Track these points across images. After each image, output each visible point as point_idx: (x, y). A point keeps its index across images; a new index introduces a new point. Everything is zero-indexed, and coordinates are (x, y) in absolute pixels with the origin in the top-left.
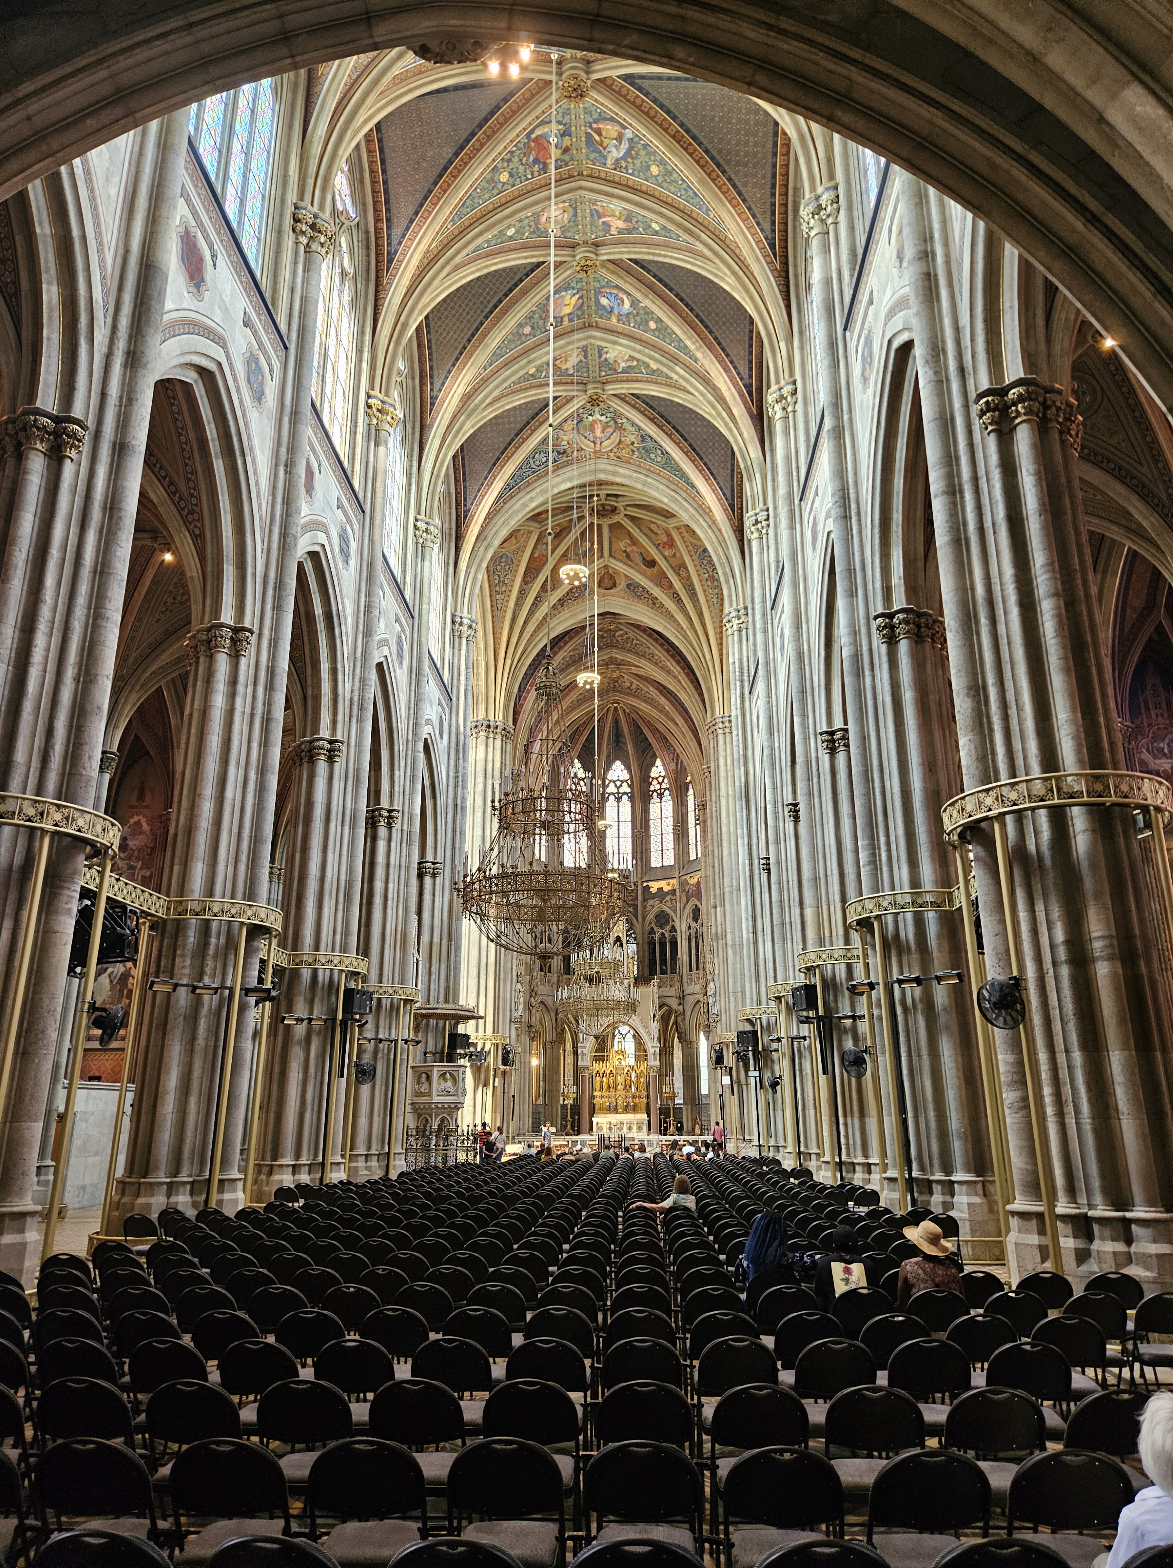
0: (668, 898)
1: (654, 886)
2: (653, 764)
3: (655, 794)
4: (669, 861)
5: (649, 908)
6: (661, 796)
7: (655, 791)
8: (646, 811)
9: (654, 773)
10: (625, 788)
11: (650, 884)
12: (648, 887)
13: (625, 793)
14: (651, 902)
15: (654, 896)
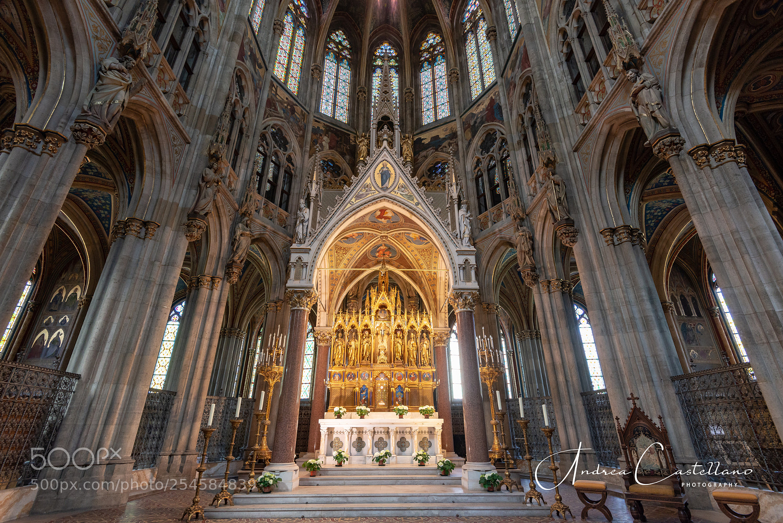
0: (445, 144)
1: (427, 138)
2: (423, 38)
3: (426, 64)
4: (444, 112)
5: (420, 159)
6: (432, 62)
7: (426, 60)
8: (415, 77)
9: (425, 46)
10: (393, 63)
11: (422, 136)
12: (420, 140)
13: (392, 67)
14: (424, 153)
15: (426, 147)
